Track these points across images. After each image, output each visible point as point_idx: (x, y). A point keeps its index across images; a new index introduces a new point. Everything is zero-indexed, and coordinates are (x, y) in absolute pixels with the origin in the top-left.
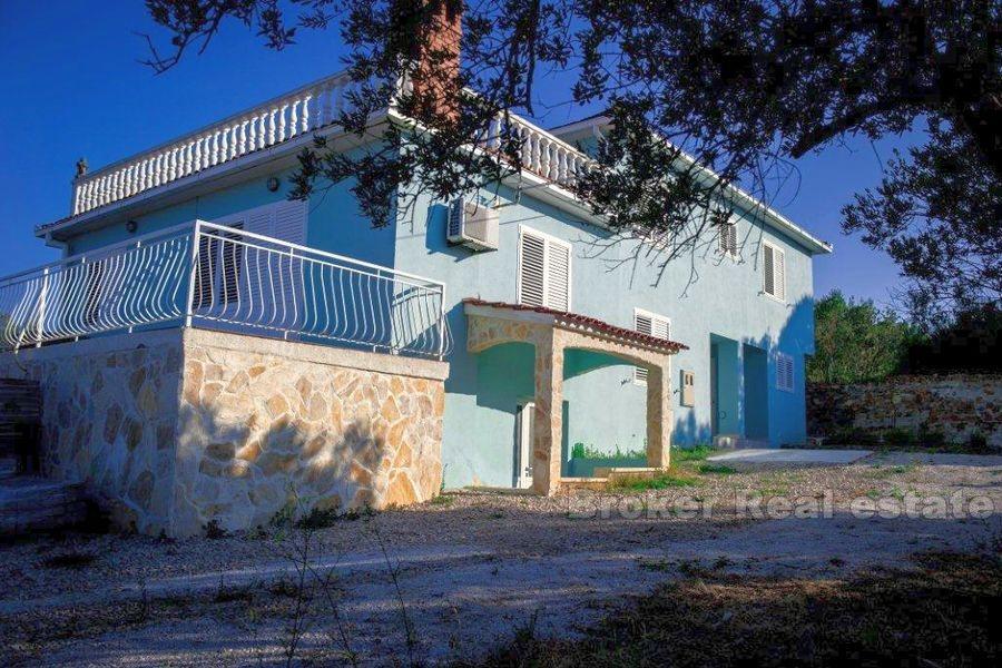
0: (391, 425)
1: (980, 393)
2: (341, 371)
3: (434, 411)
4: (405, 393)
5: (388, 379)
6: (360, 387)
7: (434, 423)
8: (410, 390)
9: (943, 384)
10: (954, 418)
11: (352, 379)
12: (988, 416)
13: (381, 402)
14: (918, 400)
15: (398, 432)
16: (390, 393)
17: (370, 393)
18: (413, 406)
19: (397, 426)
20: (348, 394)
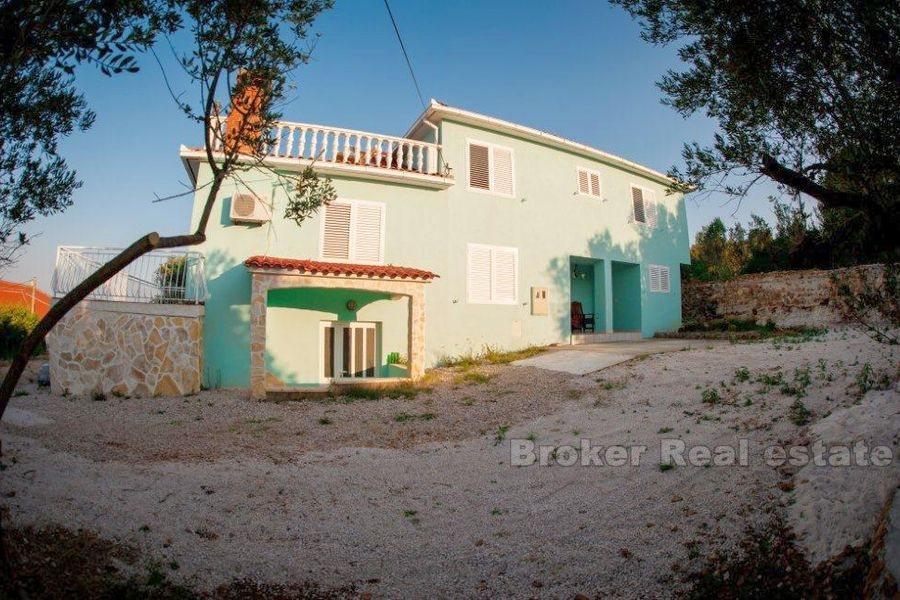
0: (156, 347)
1: (784, 285)
2: (123, 315)
3: (189, 337)
4: (166, 327)
5: (153, 319)
6: (134, 323)
7: (191, 345)
8: (170, 325)
9: (764, 280)
10: (770, 304)
11: (129, 319)
12: (788, 302)
13: (149, 333)
14: (751, 292)
15: (162, 351)
16: (154, 326)
17: (141, 327)
18: (173, 334)
19: (160, 347)
20: (127, 328)
